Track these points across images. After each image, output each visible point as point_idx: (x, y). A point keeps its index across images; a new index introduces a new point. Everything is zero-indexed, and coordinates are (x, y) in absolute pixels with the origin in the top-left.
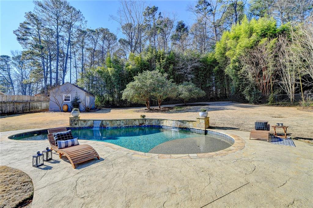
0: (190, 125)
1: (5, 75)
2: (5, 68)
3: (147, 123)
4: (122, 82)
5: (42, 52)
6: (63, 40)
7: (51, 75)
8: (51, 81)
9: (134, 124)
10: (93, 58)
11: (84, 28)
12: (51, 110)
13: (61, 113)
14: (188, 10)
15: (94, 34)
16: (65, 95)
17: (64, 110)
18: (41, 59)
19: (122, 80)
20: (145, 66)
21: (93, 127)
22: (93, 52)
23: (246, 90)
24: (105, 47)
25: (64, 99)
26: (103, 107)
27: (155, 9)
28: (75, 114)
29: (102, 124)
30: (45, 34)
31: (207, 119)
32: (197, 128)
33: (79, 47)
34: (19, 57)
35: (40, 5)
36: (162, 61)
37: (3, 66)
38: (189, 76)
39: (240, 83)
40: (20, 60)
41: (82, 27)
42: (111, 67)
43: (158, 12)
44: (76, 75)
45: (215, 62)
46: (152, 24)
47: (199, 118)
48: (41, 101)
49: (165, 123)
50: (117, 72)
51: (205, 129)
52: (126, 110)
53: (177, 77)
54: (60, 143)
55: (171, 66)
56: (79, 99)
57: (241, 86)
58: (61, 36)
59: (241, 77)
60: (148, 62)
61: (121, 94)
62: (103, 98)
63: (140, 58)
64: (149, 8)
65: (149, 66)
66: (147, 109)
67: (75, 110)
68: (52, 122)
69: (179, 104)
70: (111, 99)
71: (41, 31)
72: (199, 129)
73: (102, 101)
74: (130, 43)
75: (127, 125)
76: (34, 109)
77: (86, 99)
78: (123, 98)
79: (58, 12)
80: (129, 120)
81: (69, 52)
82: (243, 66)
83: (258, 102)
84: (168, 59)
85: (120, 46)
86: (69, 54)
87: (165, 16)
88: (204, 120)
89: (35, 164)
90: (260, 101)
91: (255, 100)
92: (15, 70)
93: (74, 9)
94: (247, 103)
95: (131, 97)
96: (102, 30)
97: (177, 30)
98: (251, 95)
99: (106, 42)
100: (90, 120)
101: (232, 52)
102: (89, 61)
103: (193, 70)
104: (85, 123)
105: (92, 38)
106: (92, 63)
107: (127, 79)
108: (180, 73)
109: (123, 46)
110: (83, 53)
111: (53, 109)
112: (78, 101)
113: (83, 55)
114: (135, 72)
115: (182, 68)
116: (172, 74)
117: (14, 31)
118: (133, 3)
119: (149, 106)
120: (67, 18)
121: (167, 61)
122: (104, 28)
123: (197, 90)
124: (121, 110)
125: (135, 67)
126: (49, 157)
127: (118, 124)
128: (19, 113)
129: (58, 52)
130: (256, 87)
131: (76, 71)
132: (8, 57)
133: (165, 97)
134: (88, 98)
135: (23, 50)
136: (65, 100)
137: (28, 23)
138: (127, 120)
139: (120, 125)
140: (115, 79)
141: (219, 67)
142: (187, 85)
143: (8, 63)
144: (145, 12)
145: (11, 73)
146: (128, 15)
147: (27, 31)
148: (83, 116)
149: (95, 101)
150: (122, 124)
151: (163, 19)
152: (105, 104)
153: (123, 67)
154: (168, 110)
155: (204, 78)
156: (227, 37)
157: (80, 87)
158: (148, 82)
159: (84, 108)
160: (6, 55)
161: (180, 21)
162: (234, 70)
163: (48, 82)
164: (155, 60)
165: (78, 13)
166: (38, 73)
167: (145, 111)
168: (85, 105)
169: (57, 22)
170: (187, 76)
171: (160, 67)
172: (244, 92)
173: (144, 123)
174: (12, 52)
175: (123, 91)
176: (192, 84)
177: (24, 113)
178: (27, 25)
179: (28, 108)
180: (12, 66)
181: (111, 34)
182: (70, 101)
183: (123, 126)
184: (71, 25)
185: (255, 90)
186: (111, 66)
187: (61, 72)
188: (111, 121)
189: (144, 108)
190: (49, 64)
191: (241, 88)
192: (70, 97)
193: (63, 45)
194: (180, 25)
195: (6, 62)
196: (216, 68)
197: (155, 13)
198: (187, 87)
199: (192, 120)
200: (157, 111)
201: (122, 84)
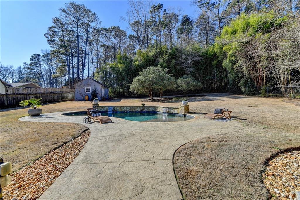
0: (175, 111)
1: (38, 71)
2: (38, 65)
3: (146, 110)
4: (130, 76)
5: (66, 51)
6: (82, 39)
7: (73, 70)
8: (73, 75)
9: (136, 110)
10: (106, 54)
11: (99, 27)
12: (76, 99)
13: (84, 102)
14: (192, 5)
15: (107, 32)
16: (87, 88)
17: (86, 99)
18: (65, 57)
19: (130, 74)
20: (150, 61)
21: (108, 111)
22: (107, 48)
23: (241, 82)
24: (116, 43)
25: (85, 91)
26: (115, 97)
27: (160, 6)
28: (96, 102)
29: (114, 109)
30: (67, 35)
31: (187, 107)
32: (180, 113)
33: (94, 44)
34: (47, 55)
35: (64, 11)
36: (165, 56)
37: (36, 63)
38: (190, 69)
39: (237, 75)
40: (48, 57)
41: (97, 27)
42: (121, 64)
43: (163, 9)
44: (92, 69)
45: (215, 56)
46: (157, 20)
47: (181, 106)
48: (69, 93)
49: (159, 110)
50: (126, 67)
51: (185, 113)
52: (133, 100)
53: (179, 71)
54: (93, 115)
55: (173, 61)
56: (97, 91)
57: (237, 79)
58: (80, 36)
59: (237, 71)
60: (153, 58)
61: (129, 86)
62: (115, 90)
63: (145, 55)
64: (154, 6)
65: (154, 61)
66: (151, 99)
67: (96, 99)
68: (80, 108)
69: (178, 96)
70: (122, 90)
71: (65, 32)
72: (181, 113)
73: (114, 93)
74: (138, 38)
75: (131, 111)
76: (64, 98)
77: (102, 91)
78: (131, 90)
79: (78, 16)
80: (133, 107)
81: (87, 49)
82: (239, 60)
83: (252, 93)
84: (171, 54)
85: (129, 41)
86: (87, 51)
87: (170, 12)
88: (184, 107)
89: (85, 122)
90: (254, 93)
91: (249, 91)
92: (44, 66)
93: (90, 11)
94: (242, 95)
95: (136, 89)
96: (114, 28)
97: (182, 24)
98: (246, 87)
99: (118, 39)
100: (106, 106)
101: (229, 47)
102: (103, 56)
103: (193, 64)
104: (103, 108)
105: (105, 35)
106: (106, 58)
107: (135, 73)
108: (181, 67)
109: (132, 42)
110: (98, 50)
111: (78, 99)
112: (96, 93)
113: (98, 52)
114: (141, 67)
115: (183, 63)
116: (174, 68)
117: (44, 34)
118: (140, 3)
119: (152, 97)
120: (85, 20)
121: (170, 57)
122: (116, 26)
123: (194, 83)
124: (129, 100)
125: (141, 63)
126: (89, 121)
127: (125, 109)
128: (56, 102)
129: (79, 50)
130: (251, 80)
131: (93, 66)
132: (39, 55)
133: (164, 90)
134: (103, 90)
135: (51, 49)
136: (87, 92)
137: (55, 27)
138: (131, 107)
139: (126, 110)
140: (125, 73)
141: (219, 61)
142: (186, 78)
143: (39, 60)
144: (151, 10)
145: (42, 69)
146: (136, 15)
147: (55, 34)
148: (101, 104)
149: (109, 92)
150: (128, 110)
151: (168, 15)
152: (116, 95)
153: (131, 63)
154: (168, 100)
155: (204, 71)
156: (226, 32)
157: (96, 80)
158: (150, 77)
159: (100, 98)
160: (38, 54)
161: (184, 15)
162: (231, 64)
163: (71, 76)
164: (159, 56)
165: (94, 15)
166: (63, 69)
167: (148, 100)
168: (101, 96)
169: (77, 25)
170: (187, 69)
171: (163, 62)
172: (240, 84)
173: (144, 109)
174: (42, 51)
175: (130, 84)
176: (191, 77)
177: (58, 101)
178: (54, 29)
179: (61, 98)
180: (42, 63)
181: (122, 31)
182: (90, 93)
183: (129, 111)
184: (88, 26)
185: (249, 82)
186: (122, 62)
187: (81, 67)
188: (120, 107)
189: (148, 99)
190: (71, 60)
191: (237, 81)
192: (90, 89)
193: (82, 44)
194: (185, 20)
195: (38, 59)
196: (215, 62)
197: (161, 10)
198: (186, 80)
199: (177, 107)
200: (158, 101)
201: (130, 78)
